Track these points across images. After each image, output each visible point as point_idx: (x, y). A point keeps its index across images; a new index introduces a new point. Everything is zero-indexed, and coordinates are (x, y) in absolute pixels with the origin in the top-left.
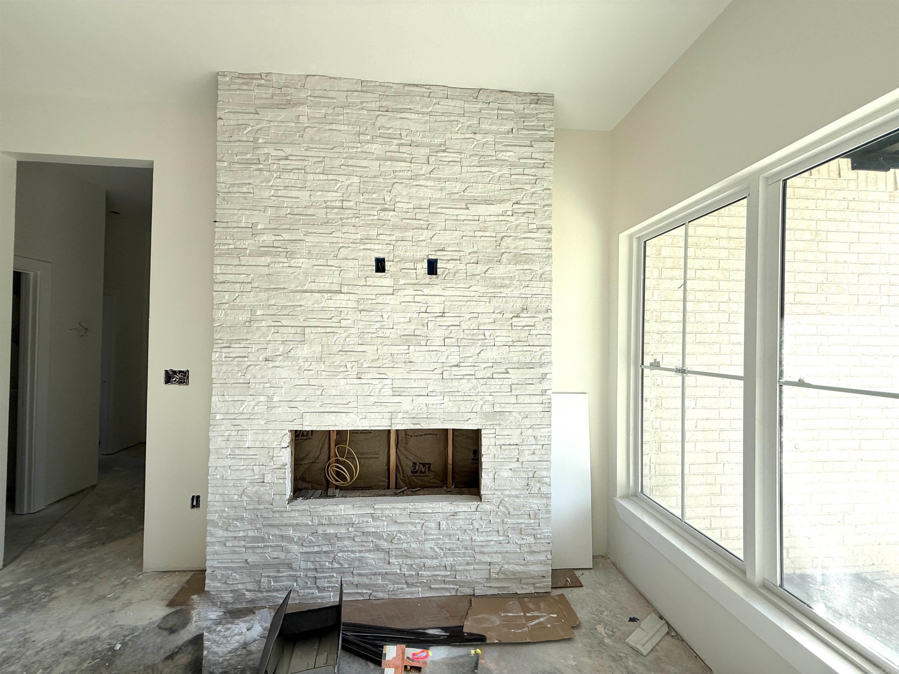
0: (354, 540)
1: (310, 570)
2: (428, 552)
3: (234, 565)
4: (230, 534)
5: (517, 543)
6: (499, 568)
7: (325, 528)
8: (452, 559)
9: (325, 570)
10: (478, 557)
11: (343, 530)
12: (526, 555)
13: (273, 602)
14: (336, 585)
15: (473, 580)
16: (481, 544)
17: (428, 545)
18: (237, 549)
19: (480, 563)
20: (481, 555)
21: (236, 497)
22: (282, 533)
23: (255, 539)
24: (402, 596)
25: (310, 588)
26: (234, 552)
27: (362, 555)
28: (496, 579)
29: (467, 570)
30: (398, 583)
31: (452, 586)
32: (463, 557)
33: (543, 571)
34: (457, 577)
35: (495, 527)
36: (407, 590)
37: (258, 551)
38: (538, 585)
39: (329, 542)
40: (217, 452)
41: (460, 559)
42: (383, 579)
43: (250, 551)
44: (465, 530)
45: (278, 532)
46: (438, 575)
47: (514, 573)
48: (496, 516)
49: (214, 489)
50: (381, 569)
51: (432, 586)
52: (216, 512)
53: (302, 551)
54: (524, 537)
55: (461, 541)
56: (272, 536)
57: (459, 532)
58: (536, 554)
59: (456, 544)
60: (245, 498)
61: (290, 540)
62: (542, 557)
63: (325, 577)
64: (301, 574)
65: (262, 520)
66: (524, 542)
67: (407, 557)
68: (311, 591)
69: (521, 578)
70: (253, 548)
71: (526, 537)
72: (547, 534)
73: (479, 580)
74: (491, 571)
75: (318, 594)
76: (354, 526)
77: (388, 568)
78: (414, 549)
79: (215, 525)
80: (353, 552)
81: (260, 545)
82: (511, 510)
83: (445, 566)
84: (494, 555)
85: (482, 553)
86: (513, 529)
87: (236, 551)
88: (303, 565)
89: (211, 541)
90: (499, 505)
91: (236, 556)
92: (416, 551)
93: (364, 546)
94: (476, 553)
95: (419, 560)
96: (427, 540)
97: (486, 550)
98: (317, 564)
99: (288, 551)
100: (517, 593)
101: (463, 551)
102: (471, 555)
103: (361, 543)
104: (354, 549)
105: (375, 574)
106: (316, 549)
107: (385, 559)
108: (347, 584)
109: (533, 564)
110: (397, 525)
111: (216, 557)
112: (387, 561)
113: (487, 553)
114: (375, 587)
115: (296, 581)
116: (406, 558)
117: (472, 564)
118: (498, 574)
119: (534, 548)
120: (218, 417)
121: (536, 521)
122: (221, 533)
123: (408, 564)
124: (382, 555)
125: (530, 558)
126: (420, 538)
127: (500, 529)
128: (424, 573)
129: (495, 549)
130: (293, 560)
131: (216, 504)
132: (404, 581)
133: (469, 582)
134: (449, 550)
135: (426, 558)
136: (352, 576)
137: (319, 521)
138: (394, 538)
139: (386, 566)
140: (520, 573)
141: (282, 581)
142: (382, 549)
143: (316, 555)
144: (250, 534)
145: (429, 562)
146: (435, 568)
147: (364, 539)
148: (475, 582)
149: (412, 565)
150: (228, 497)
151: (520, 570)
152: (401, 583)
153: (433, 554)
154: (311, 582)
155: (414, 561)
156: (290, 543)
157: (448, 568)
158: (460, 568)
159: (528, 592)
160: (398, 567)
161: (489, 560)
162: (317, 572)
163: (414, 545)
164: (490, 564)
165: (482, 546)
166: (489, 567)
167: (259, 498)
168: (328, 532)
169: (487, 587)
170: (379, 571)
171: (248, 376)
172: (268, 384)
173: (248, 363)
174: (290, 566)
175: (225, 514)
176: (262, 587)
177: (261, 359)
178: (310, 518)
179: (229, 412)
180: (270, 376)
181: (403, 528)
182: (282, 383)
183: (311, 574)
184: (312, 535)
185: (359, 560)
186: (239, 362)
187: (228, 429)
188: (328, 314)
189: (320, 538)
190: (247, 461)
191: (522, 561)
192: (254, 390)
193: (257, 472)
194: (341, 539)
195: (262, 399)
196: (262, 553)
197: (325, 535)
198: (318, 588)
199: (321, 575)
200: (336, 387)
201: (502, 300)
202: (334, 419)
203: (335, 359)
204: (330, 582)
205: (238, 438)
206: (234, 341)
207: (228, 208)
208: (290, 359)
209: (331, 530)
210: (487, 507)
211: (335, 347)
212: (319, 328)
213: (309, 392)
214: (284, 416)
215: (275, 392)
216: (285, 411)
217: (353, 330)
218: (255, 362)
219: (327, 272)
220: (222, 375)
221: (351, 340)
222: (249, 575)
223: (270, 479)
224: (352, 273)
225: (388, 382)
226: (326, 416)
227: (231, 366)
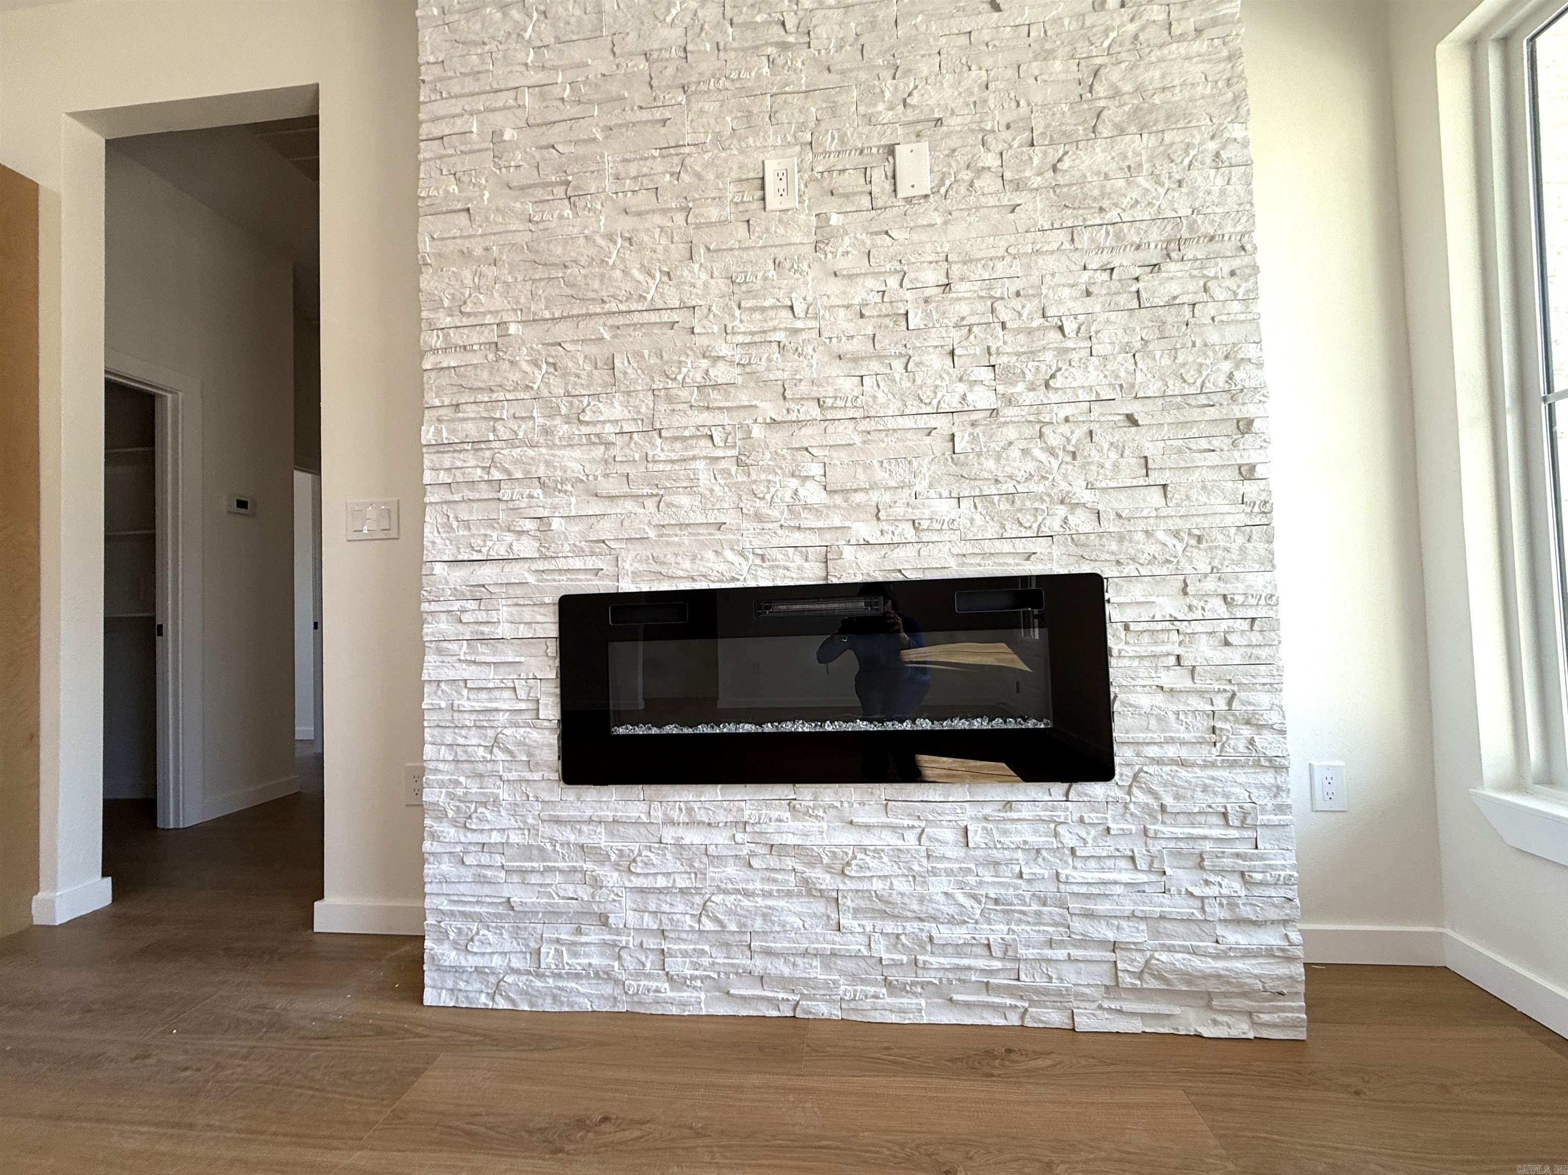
0: (750, 866)
1: (648, 931)
2: (937, 903)
3: (483, 910)
4: (472, 837)
5: (1191, 894)
6: (1142, 961)
7: (681, 831)
8: (1005, 928)
9: (684, 936)
10: (1078, 925)
11: (721, 838)
12: (1220, 931)
13: (570, 1004)
14: (712, 974)
15: (1067, 989)
16: (1083, 890)
17: (938, 886)
18: (489, 873)
19: (1085, 942)
20: (1087, 921)
21: (481, 752)
22: (583, 840)
23: (527, 851)
24: (877, 1017)
25: (648, 976)
26: (481, 880)
27: (770, 902)
28: (1133, 990)
29: (1049, 961)
30: (864, 982)
31: (1008, 1001)
32: (1035, 924)
33: (1279, 978)
34: (1023, 977)
35: (1125, 846)
36: (888, 1000)
37: (534, 879)
38: (1265, 1017)
39: (692, 866)
40: (439, 652)
41: (1028, 928)
42: (827, 968)
43: (516, 878)
44: (1038, 851)
45: (572, 838)
46: (969, 968)
47: (1189, 977)
48: (1123, 815)
49: (436, 732)
50: (819, 942)
51: (956, 997)
52: (442, 785)
53: (628, 884)
54: (1212, 878)
55: (1029, 881)
56: (562, 844)
57: (1020, 855)
58: (1252, 928)
59: (1016, 888)
60: (499, 755)
61: (601, 857)
62: (1271, 938)
63: (685, 953)
64: (627, 942)
65: (538, 806)
66: (1213, 891)
67: (884, 915)
68: (654, 985)
69: (1209, 994)
70: (523, 872)
71: (1219, 879)
72: (1283, 874)
73: (1087, 991)
74: (1120, 965)
75: (670, 994)
76: (748, 829)
77: (837, 939)
78: (902, 895)
79: (442, 815)
80: (747, 894)
81: (535, 865)
82: (1168, 800)
83: (988, 946)
84: (1124, 924)
85: (1090, 915)
86: (1177, 854)
87: (485, 876)
88: (632, 919)
89: (433, 850)
90: (1130, 786)
91: (487, 890)
92: (907, 900)
93: (775, 881)
94: (1071, 914)
95: (916, 924)
96: (934, 872)
97: (1102, 907)
98: (664, 918)
99: (596, 883)
100: (1200, 1036)
101: (1035, 907)
102: (1057, 918)
103: (768, 874)
104: (751, 887)
105: (805, 954)
106: (661, 882)
107: (828, 917)
108: (737, 974)
109: (1247, 954)
110: (854, 830)
111: (445, 888)
112: (833, 923)
113: (1106, 918)
114: (806, 986)
115: (620, 958)
116: (883, 919)
117: (1061, 944)
118: (1140, 976)
119: (1247, 912)
120: (438, 568)
121: (1246, 834)
122: (451, 833)
123: (887, 934)
124: (819, 907)
125: (1234, 937)
126: (916, 867)
127: (1139, 851)
128: (932, 960)
129: (1129, 907)
130: (609, 906)
131: (441, 766)
132: (880, 978)
133: (1058, 992)
134: (996, 901)
135: (935, 919)
136: (748, 953)
137: (665, 814)
138: (848, 864)
139: (832, 935)
140: (1206, 977)
141: (587, 955)
142: (820, 891)
143: (661, 897)
144: (515, 838)
145: (943, 933)
146: (959, 949)
147: (773, 862)
148: (1077, 995)
149: (898, 936)
150: (466, 752)
151: (1208, 971)
152: (874, 983)
153: (952, 910)
154: (653, 963)
155: (904, 928)
156: (601, 863)
157: (997, 951)
158: (1031, 953)
159: (1235, 1033)
160: (863, 939)
161: (1111, 936)
162: (665, 938)
163: (902, 886)
164: (1114, 946)
165: (1088, 896)
166: (1110, 956)
167: (529, 754)
168: (687, 841)
169: (1110, 1009)
170: (816, 946)
171: (496, 475)
172: (540, 491)
173: (496, 445)
174: (603, 920)
175: (460, 791)
176: (543, 966)
177: (521, 435)
178: (643, 807)
179: (460, 558)
180: (541, 472)
181: (869, 840)
182: (569, 488)
183: (651, 943)
184: (650, 849)
185: (765, 916)
186: (478, 445)
187: (458, 595)
188: (665, 317)
189: (669, 856)
190: (502, 669)
191: (1209, 945)
192: (511, 505)
193: (522, 694)
194: (717, 860)
195: (529, 525)
196: (541, 885)
197: (679, 846)
198: (670, 978)
199: (676, 947)
200: (691, 490)
201: (1108, 233)
202: (687, 565)
203: (684, 421)
204: (696, 966)
205: (482, 616)
206: (466, 397)
207: (441, 108)
208: (585, 430)
209: (692, 837)
210: (1097, 789)
211: (684, 394)
212: (646, 352)
213: (630, 505)
214: (578, 564)
215: (555, 508)
216: (579, 553)
217: (724, 350)
218: (511, 443)
219: (658, 219)
220: (444, 477)
221: (721, 373)
222: (515, 936)
223: (551, 711)
224: (714, 214)
225: (816, 470)
226: (670, 559)
227: (461, 456)
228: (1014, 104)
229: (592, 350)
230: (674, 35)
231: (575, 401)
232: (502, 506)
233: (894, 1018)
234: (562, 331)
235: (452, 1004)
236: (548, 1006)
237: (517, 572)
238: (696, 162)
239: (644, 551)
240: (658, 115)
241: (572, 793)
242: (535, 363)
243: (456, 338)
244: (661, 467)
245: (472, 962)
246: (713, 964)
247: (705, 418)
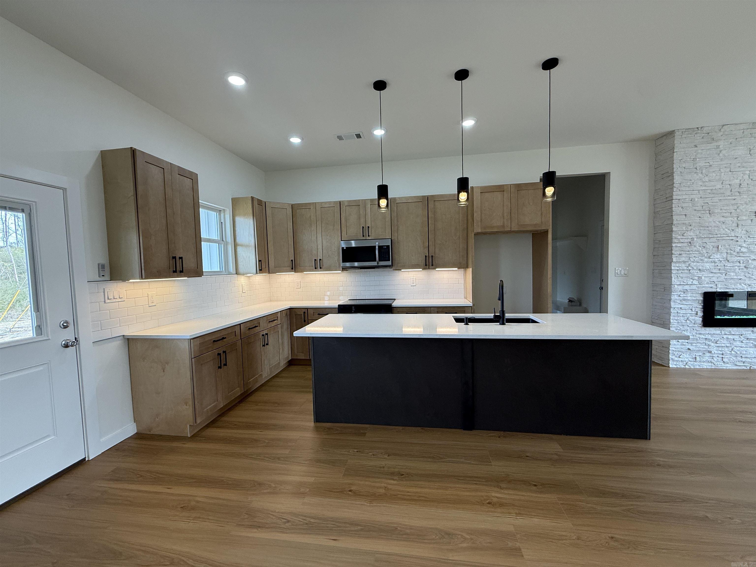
0: (743, 342)
1: (720, 354)
3: (683, 350)
7: (728, 336)
9: (727, 354)
11: (737, 337)
13: (702, 367)
18: (684, 343)
21: (684, 321)
22: (706, 337)
39: (730, 342)
40: (674, 302)
43: (690, 344)
45: (704, 337)
49: (673, 317)
52: (674, 327)
53: (716, 345)
56: (701, 338)
60: (688, 322)
61: (710, 340)
63: (727, 358)
64: (715, 356)
65: (696, 331)
68: (720, 363)
75: (724, 365)
76: (743, 335)
80: (741, 347)
81: (695, 342)
88: (716, 352)
91: (683, 346)
93: (748, 345)
98: (723, 351)
99: (709, 345)
104: (743, 346)
106: (723, 345)
108: (738, 361)
111: (674, 346)
115: (713, 358)
120: (676, 286)
130: (711, 349)
131: (674, 324)
136: (742, 358)
137: (724, 333)
141: (706, 358)
143: (723, 348)
144: (691, 337)
147: (748, 341)
150: (680, 321)
154: (720, 360)
162: (723, 355)
167: (695, 321)
171: (690, 268)
173: (690, 262)
174: (710, 352)
175: (679, 328)
176: (697, 360)
177: (696, 260)
178: (720, 331)
179: (681, 284)
183: (721, 356)
184: (721, 339)
185: (746, 351)
186: (684, 262)
187: (680, 291)
188: (731, 238)
189: (725, 340)
190: (688, 305)
193: (693, 310)
194: (736, 341)
195: (696, 278)
196: (695, 346)
197: (727, 338)
198: (724, 362)
200: (734, 272)
202: (733, 286)
203: (734, 259)
204: (729, 360)
205: (685, 295)
206: (682, 252)
207: (680, 193)
208: (711, 260)
209: (730, 337)
211: (734, 253)
212: (726, 245)
213: (719, 275)
214: (707, 286)
215: (703, 275)
216: (708, 283)
217: (744, 245)
218: (693, 262)
219: (731, 218)
220: (677, 268)
221: (743, 250)
222: (690, 355)
223: (701, 314)
224: (744, 218)
226: (729, 285)
227: (681, 264)
229: (713, 244)
230: (738, 181)
231: (709, 254)
232: (691, 274)
234: (705, 240)
235: (676, 367)
236: (698, 367)
237: (694, 287)
238: (741, 207)
239: (724, 283)
240: (733, 198)
241: (704, 329)
242: (700, 246)
243: (682, 241)
244: (728, 267)
245: (680, 359)
246: (733, 360)
247: (739, 258)
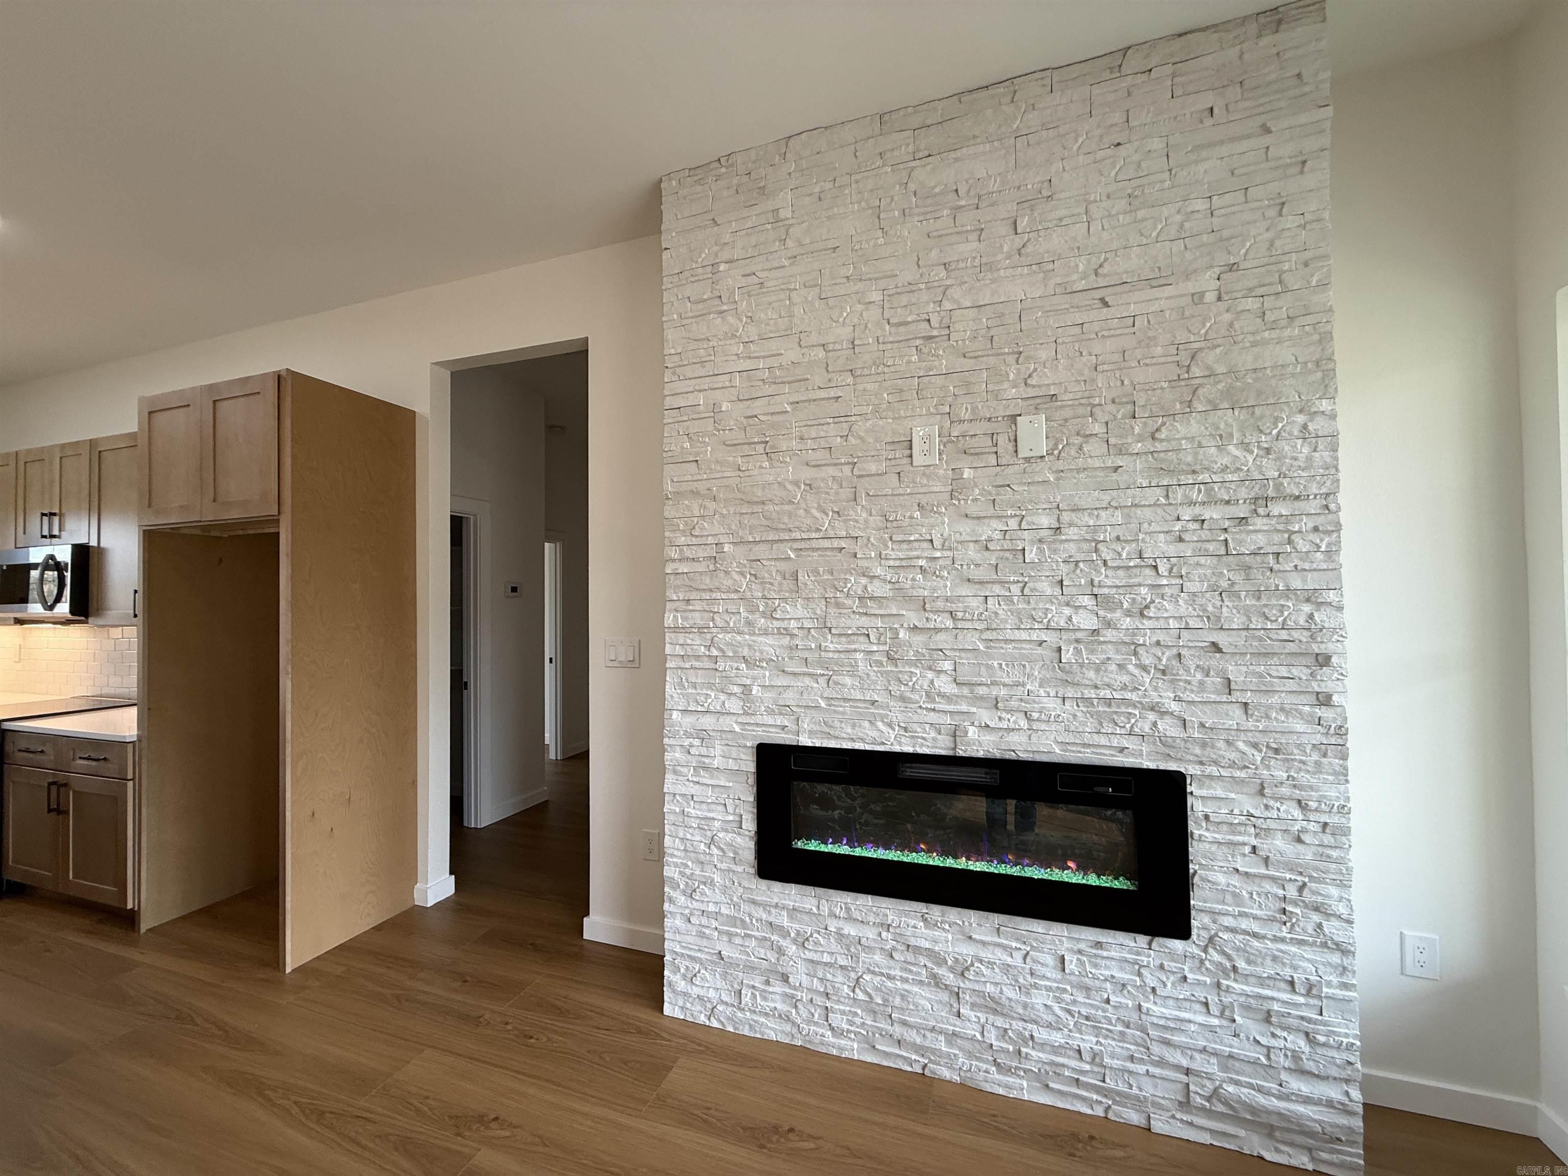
0: (892, 957)
1: (817, 992)
2: (1039, 1011)
3: (703, 956)
4: (696, 905)
5: (1258, 1042)
6: (1212, 1087)
7: (841, 924)
8: (1094, 1040)
9: (842, 1000)
10: (1156, 1049)
11: (870, 934)
12: (1284, 1076)
13: (763, 1033)
14: (862, 1031)
15: (1145, 1097)
16: (1162, 1022)
17: (1039, 999)
18: (707, 931)
19: (1161, 1063)
20: (1164, 1047)
21: (702, 846)
22: (771, 919)
23: (733, 921)
24: (988, 1088)
25: (816, 1024)
26: (702, 935)
27: (906, 987)
28: (1202, 1109)
29: (1131, 1072)
30: (978, 1059)
31: (1095, 1097)
32: (1120, 1041)
33: (1337, 1126)
34: (1108, 1080)
35: (1200, 994)
36: (997, 1076)
37: (738, 941)
38: (1324, 1156)
39: (849, 950)
40: (675, 772)
41: (1113, 1043)
42: (949, 1043)
43: (725, 938)
44: (1124, 985)
45: (764, 916)
46: (1063, 1065)
47: (1253, 1109)
48: (1199, 968)
49: (673, 828)
50: (943, 1022)
51: (1052, 1085)
52: (676, 865)
53: (803, 955)
54: (1278, 1032)
55: (1114, 1007)
56: (757, 920)
57: (1108, 985)
58: (1315, 1079)
59: (1104, 1011)
60: (715, 851)
61: (784, 933)
62: (1334, 1093)
63: (843, 1013)
64: (802, 997)
65: (741, 890)
66: (1280, 1043)
67: (995, 1012)
68: (821, 1031)
69: (1272, 1126)
70: (730, 935)
71: (1285, 1034)
72: (1345, 1040)
73: (1162, 1102)
74: (1192, 1087)
75: (831, 1039)
76: (891, 930)
77: (958, 1023)
78: (1010, 1000)
79: (676, 886)
80: (890, 977)
81: (738, 931)
82: (1241, 964)
83: (1079, 1051)
84: (1197, 1056)
85: (1167, 1043)
86: (1247, 1008)
87: (704, 933)
88: (805, 981)
89: (670, 909)
90: (1206, 946)
91: (705, 942)
92: (1013, 1004)
93: (911, 971)
94: (1151, 1040)
95: (1021, 1023)
96: (1035, 986)
97: (1176, 1038)
98: (828, 984)
99: (781, 952)
100: (1262, 1158)
101: (1120, 1028)
102: (1139, 1041)
103: (905, 965)
104: (892, 973)
105: (933, 1030)
106: (826, 958)
107: (951, 1005)
108: (881, 1035)
109: (1307, 1100)
110: (972, 943)
111: (678, 938)
112: (955, 1010)
113: (1183, 1048)
114: (934, 1054)
115: (796, 1007)
116: (994, 1015)
117: (1141, 1061)
118: (1208, 1099)
119: (1310, 1066)
120: (675, 715)
121: (1312, 1001)
122: (683, 900)
123: (997, 1027)
124: (945, 996)
125: (1297, 1085)
126: (1021, 980)
127: (1213, 999)
128: (1033, 1053)
129: (1202, 1043)
130: (789, 969)
132: (991, 1058)
133: (1137, 1098)
134: (1087, 1018)
135: (1036, 1022)
136: (889, 1021)
137: (830, 909)
138: (967, 969)
139: (953, 1019)
140: (1269, 1112)
141: (773, 1001)
142: (945, 985)
143: (827, 968)
144: (724, 911)
145: (1041, 1034)
146: (1056, 1050)
147: (910, 957)
148: (1154, 1104)
149: (1006, 1030)
150: (692, 845)
151: (1271, 1108)
152: (986, 1061)
153: (1050, 1018)
154: (820, 1015)
155: (1011, 1025)
156: (784, 938)
157: (1087, 1056)
158: (1116, 1063)
159: (1294, 1162)
160: (977, 1027)
161: (1185, 1063)
162: (829, 999)
163: (1009, 993)
164: (1188, 1072)
165: (1166, 1028)
166: (1184, 1078)
167: (735, 853)
168: (846, 932)
169: (1182, 1121)
170: (941, 1025)
171: (715, 652)
172: (744, 665)
173: (715, 630)
174: (785, 978)
175: (688, 872)
176: (743, 1003)
177: (732, 624)
178: (814, 901)
179: (690, 709)
180: (746, 652)
181: (985, 954)
182: (765, 665)
183: (819, 1000)
184: (819, 933)
185: (903, 997)
186: (701, 630)
187: (688, 735)
188: (836, 544)
189: (832, 940)
190: (716, 790)
191: (1274, 1086)
192: (724, 674)
193: (730, 809)
194: (869, 949)
195: (736, 689)
196: (742, 946)
197: (840, 935)
198: (832, 1029)
199: (837, 1007)
200: (853, 674)
201: (1200, 491)
202: (849, 730)
203: (849, 623)
204: (851, 1023)
205: (704, 751)
206: (694, 595)
207: (680, 387)
208: (777, 624)
209: (850, 930)
210: (1177, 945)
211: (848, 602)
212: (821, 569)
213: (807, 681)
214: (769, 720)
215: (754, 678)
216: (770, 712)
217: (879, 571)
218: (724, 630)
219: (831, 471)
220: (679, 650)
221: (877, 589)
222: (724, 976)
223: (750, 825)
224: (873, 468)
225: (947, 666)
226: (837, 724)
227: (691, 636)
228: (1119, 383)
229: (782, 566)
230: (845, 332)
231: (770, 602)
232: (718, 674)
233: (1001, 1091)
234: (761, 551)
235: (682, 1017)
236: (746, 1032)
237: (728, 723)
238: (861, 427)
239: (819, 716)
240: (832, 393)
241: (764, 884)
242: (742, 574)
243: (688, 553)
244: (831, 655)
245: (695, 991)
246: (863, 1024)
247: (864, 621)
